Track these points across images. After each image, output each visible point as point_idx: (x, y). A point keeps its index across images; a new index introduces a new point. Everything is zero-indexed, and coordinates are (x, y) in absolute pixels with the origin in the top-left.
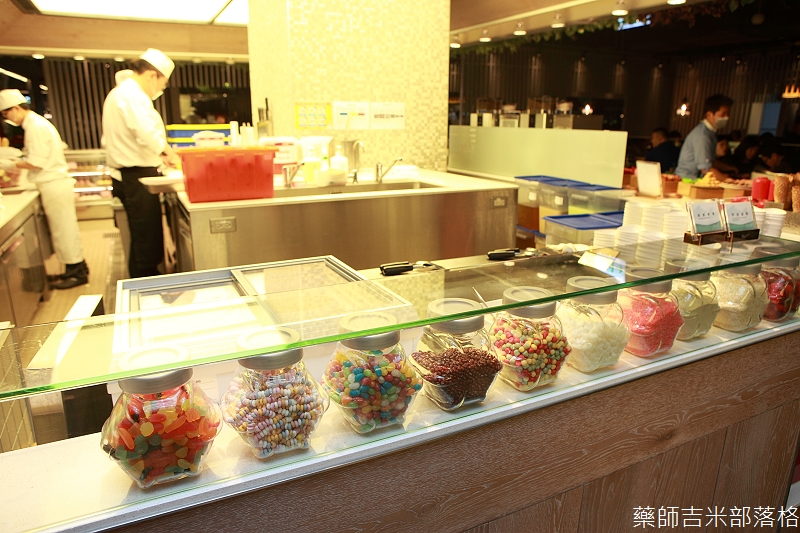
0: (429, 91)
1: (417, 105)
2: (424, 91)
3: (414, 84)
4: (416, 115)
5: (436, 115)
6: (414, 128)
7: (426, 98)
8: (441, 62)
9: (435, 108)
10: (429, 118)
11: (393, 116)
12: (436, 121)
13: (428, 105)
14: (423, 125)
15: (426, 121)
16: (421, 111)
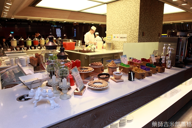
0: (133, 31)
1: (130, 35)
2: (132, 31)
3: (130, 29)
4: (130, 37)
5: (135, 37)
6: (129, 41)
7: (132, 33)
8: (137, 22)
9: (135, 36)
10: (133, 38)
11: (124, 38)
12: (135, 39)
13: (133, 35)
14: (131, 40)
15: (132, 39)
16: (131, 36)
